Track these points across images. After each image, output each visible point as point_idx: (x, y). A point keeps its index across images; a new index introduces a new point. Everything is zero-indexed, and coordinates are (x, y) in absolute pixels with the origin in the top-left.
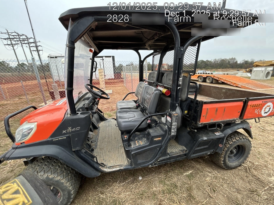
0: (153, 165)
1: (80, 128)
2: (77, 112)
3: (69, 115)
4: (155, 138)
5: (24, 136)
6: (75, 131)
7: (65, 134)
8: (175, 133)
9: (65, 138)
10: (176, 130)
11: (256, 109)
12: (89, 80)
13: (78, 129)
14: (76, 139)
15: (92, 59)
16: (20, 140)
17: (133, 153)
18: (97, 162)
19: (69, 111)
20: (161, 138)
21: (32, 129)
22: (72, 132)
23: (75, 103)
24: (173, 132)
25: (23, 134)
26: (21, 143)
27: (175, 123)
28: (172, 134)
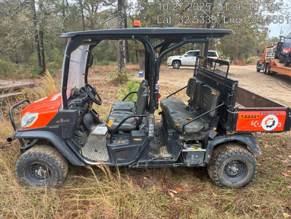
0: (133, 165)
1: (70, 121)
2: (68, 108)
3: (62, 109)
4: (135, 138)
5: (28, 122)
6: (66, 122)
7: (58, 124)
8: (152, 135)
9: (58, 127)
10: (153, 132)
11: (252, 121)
12: (83, 74)
13: (68, 121)
14: (66, 129)
15: (89, 51)
16: (25, 126)
17: (113, 149)
18: (82, 155)
19: (62, 106)
20: (141, 139)
21: (34, 118)
22: (64, 123)
23: (67, 99)
24: (150, 134)
25: (28, 121)
26: (26, 128)
27: (152, 125)
28: (150, 135)
